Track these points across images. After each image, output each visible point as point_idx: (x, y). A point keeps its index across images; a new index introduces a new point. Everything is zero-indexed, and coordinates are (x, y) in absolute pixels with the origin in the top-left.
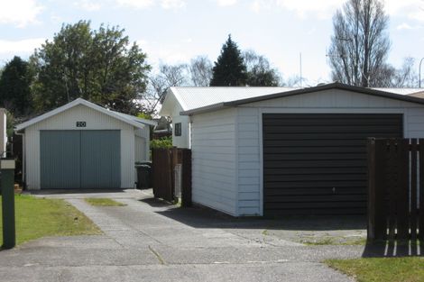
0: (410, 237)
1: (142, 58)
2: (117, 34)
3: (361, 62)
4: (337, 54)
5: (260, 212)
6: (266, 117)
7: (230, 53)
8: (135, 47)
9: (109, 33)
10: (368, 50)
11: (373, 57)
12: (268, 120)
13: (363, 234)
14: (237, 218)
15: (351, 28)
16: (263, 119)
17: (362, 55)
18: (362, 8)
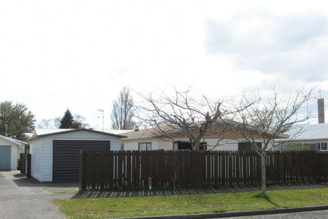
0: (96, 190)
1: (32, 116)
2: (23, 107)
3: (123, 119)
4: (113, 117)
5: (51, 180)
6: (54, 141)
7: (68, 115)
8: (30, 112)
9: (20, 106)
10: (126, 115)
11: (128, 118)
12: (55, 143)
13: (77, 189)
14: (41, 183)
15: (120, 106)
16: (54, 145)
17: (123, 117)
18: (124, 98)
